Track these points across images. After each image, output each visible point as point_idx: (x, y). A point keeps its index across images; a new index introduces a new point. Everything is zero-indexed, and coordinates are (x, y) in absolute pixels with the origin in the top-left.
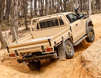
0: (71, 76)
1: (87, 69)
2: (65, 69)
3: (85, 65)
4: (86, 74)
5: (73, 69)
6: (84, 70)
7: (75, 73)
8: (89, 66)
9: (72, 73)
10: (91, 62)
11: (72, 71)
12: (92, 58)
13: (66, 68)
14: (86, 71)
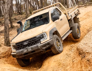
0: (71, 68)
1: (88, 61)
2: (63, 63)
3: (84, 57)
4: (88, 65)
5: (72, 62)
6: (85, 61)
7: (75, 65)
8: (89, 57)
9: (71, 66)
10: (90, 53)
11: (71, 64)
12: (90, 50)
13: (64, 61)
14: (88, 62)
